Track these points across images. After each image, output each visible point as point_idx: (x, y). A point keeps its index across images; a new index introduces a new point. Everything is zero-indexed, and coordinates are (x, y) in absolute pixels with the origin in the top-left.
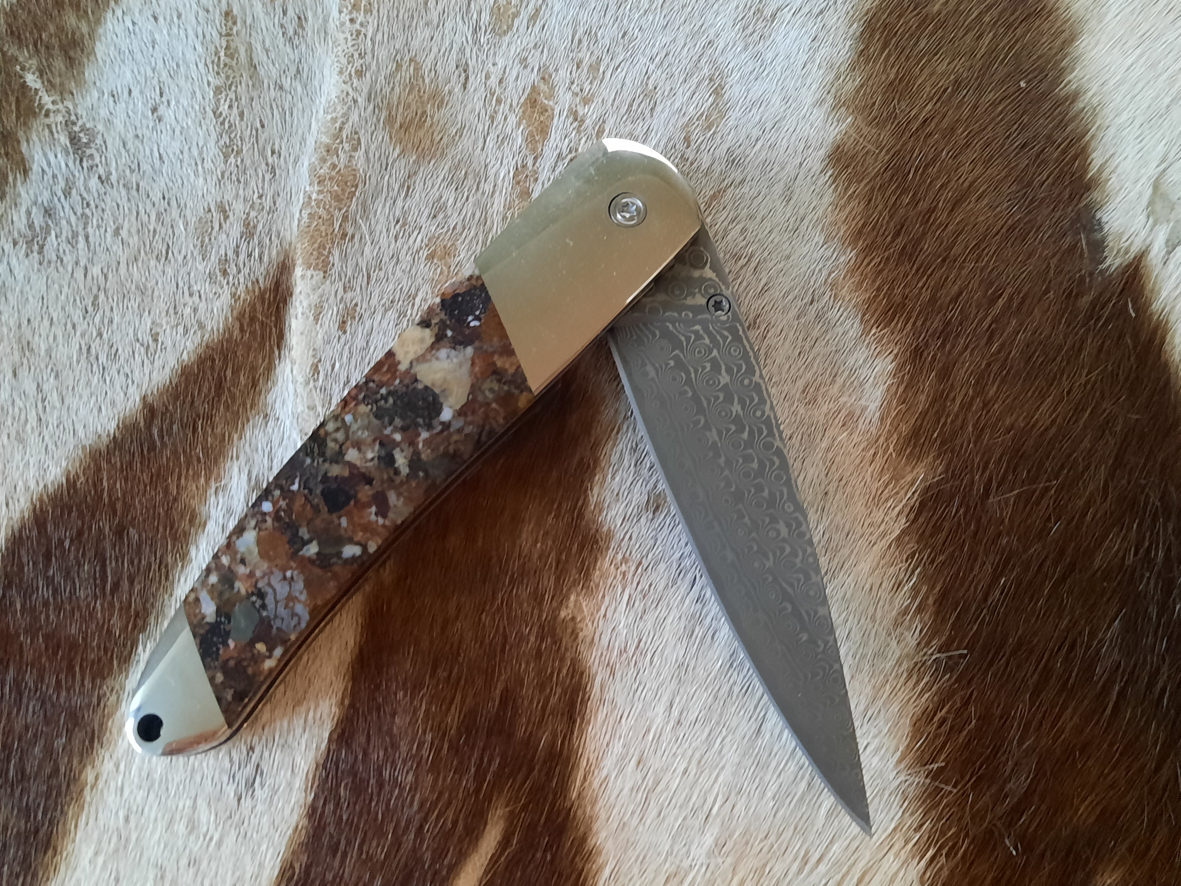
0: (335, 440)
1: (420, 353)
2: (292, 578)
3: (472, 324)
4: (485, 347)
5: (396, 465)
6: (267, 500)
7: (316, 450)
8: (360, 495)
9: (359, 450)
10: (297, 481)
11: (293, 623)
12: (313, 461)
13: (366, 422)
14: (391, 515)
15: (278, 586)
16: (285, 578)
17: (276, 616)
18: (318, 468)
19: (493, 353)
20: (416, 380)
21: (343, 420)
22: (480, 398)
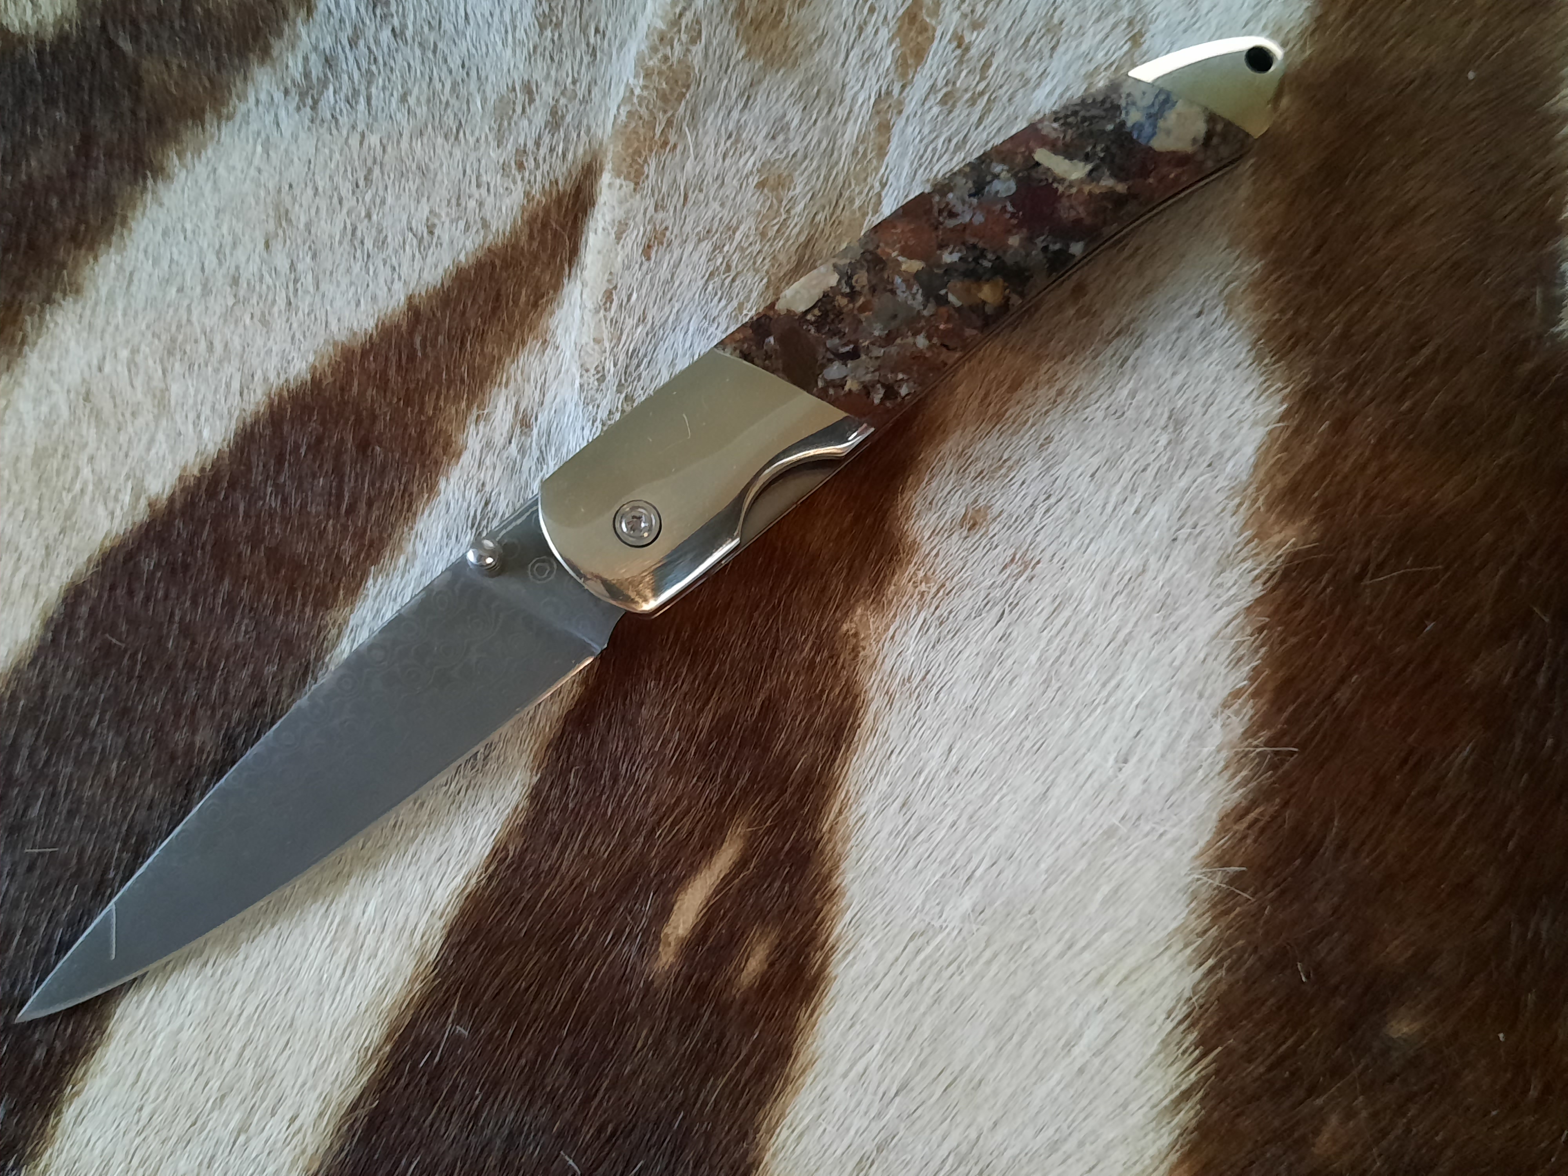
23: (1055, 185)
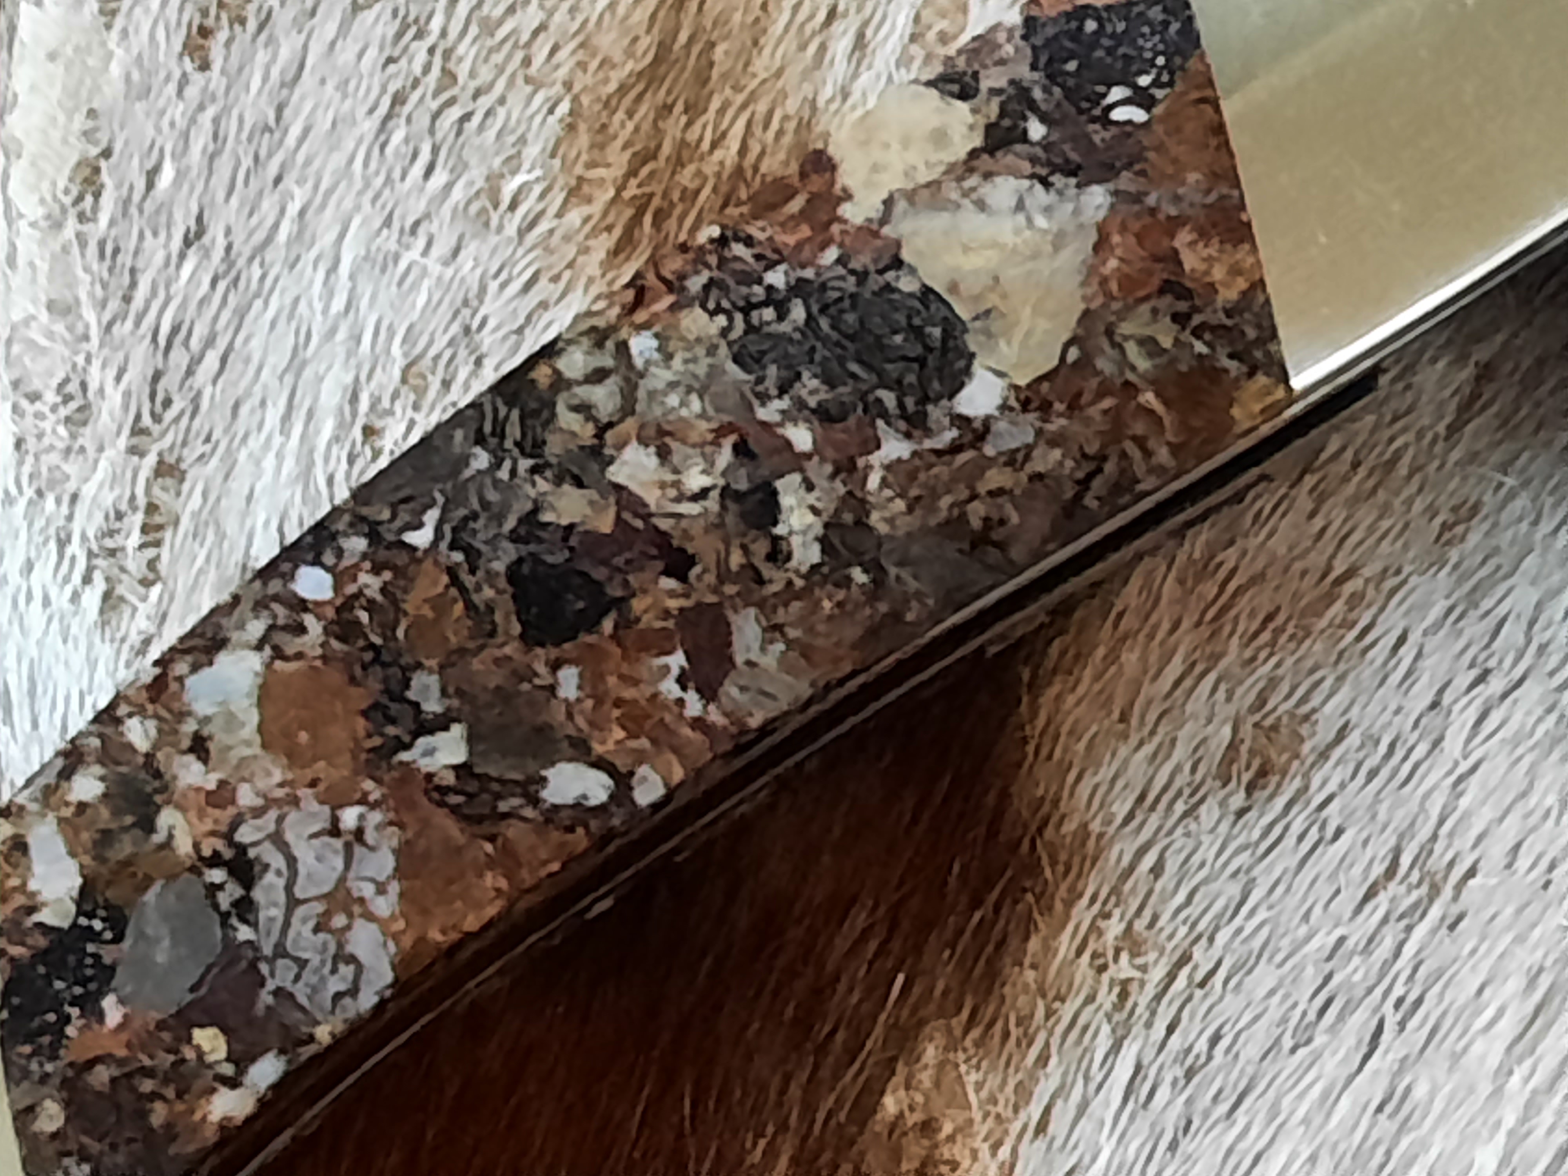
0: (584, 409)
1: (924, 176)
2: (359, 833)
3: (1119, 114)
4: (1151, 200)
5: (780, 530)
6: (317, 562)
7: (514, 431)
8: (638, 605)
9: (664, 454)
10: (431, 517)
11: (335, 985)
12: (497, 464)
13: (701, 370)
14: (730, 690)
15: (305, 853)
16: (334, 831)
17: (280, 951)
18: (508, 488)
19: (1175, 224)
20: (897, 263)
21: (623, 348)
22: (1105, 364)
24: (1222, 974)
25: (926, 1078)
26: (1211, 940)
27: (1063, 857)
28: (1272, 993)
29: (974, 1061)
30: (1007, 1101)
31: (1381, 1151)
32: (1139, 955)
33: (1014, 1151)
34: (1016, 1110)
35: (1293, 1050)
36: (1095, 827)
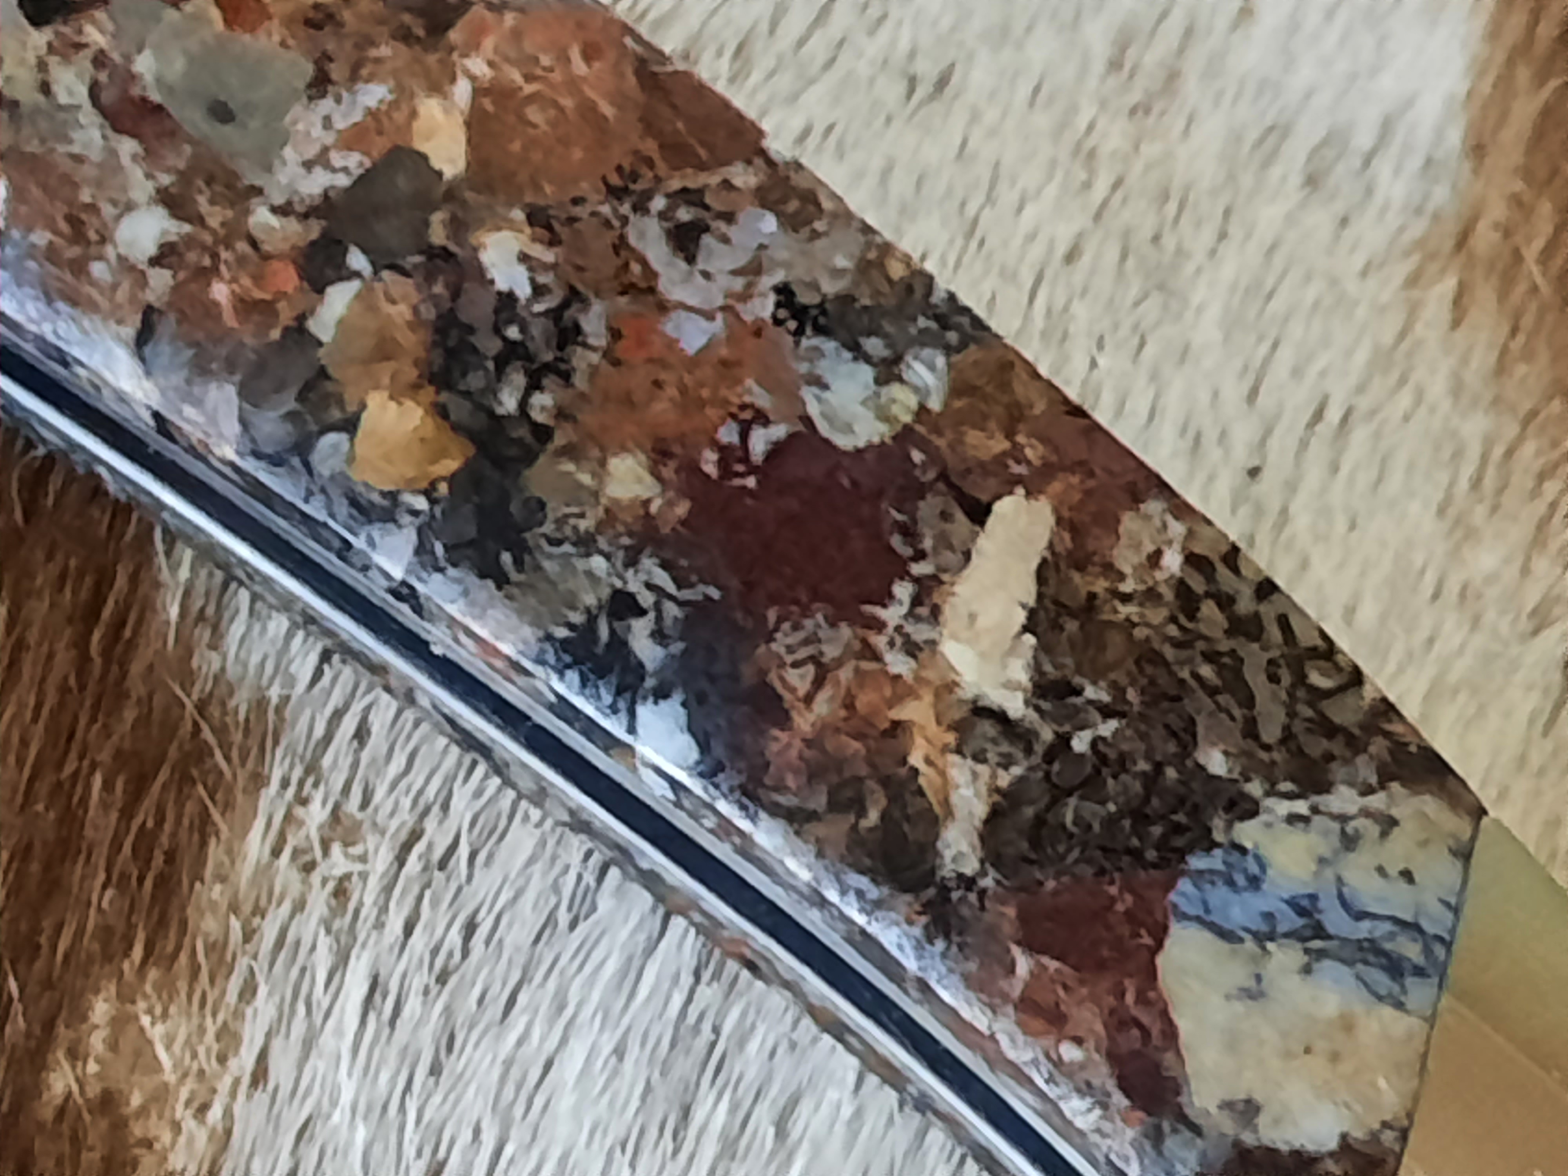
23: (903, 591)
24: (464, 851)
25: (97, 1042)
26: (445, 807)
27: (237, 737)
28: (531, 861)
29: (158, 1010)
30: (208, 1051)
31: (707, 1027)
32: (353, 844)
33: (228, 1114)
34: (222, 1059)
35: (573, 925)
36: (274, 693)
